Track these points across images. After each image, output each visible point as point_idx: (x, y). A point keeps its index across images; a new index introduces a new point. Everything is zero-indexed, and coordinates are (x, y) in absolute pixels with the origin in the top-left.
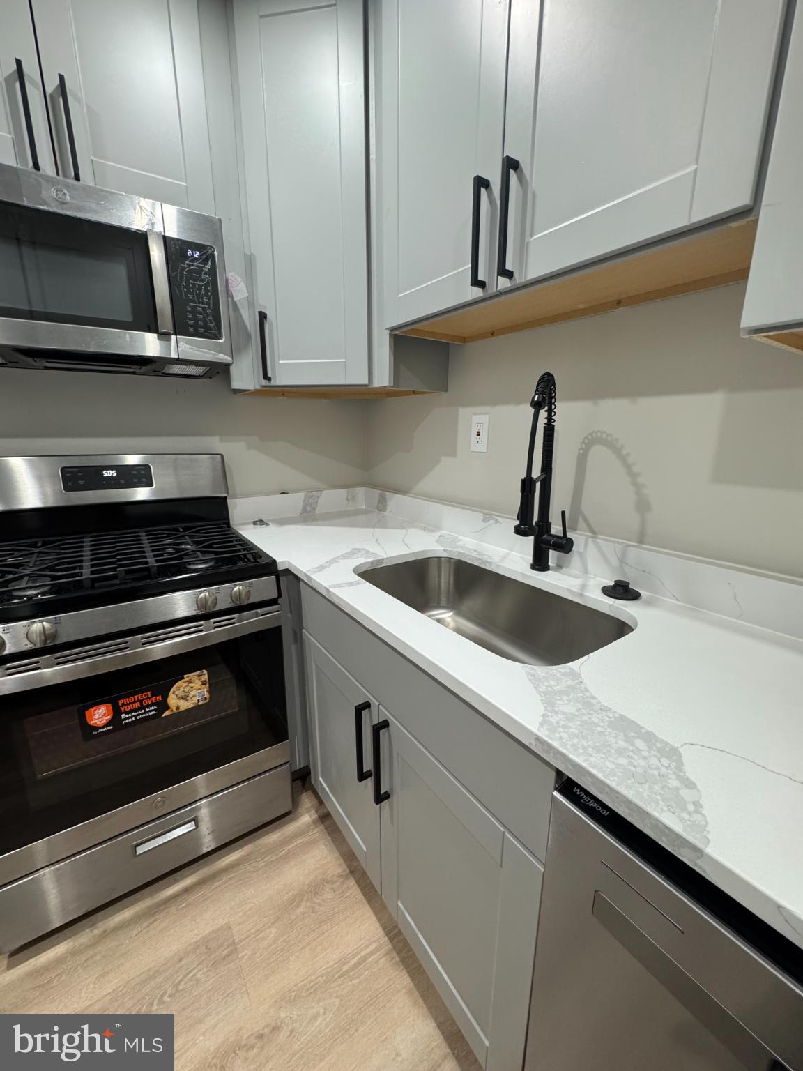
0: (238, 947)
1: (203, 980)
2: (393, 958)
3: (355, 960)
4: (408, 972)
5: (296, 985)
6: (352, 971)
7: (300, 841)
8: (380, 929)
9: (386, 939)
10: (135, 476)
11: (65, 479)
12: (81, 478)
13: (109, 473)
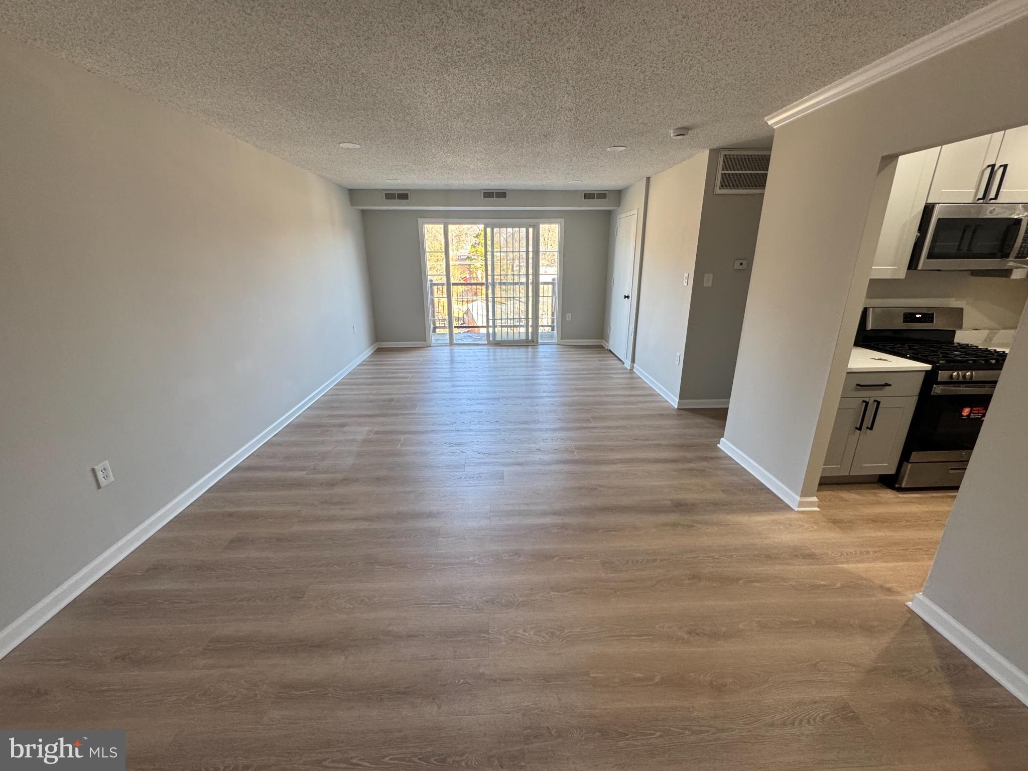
10: (928, 317)
11: (904, 318)
12: (909, 317)
13: (918, 316)
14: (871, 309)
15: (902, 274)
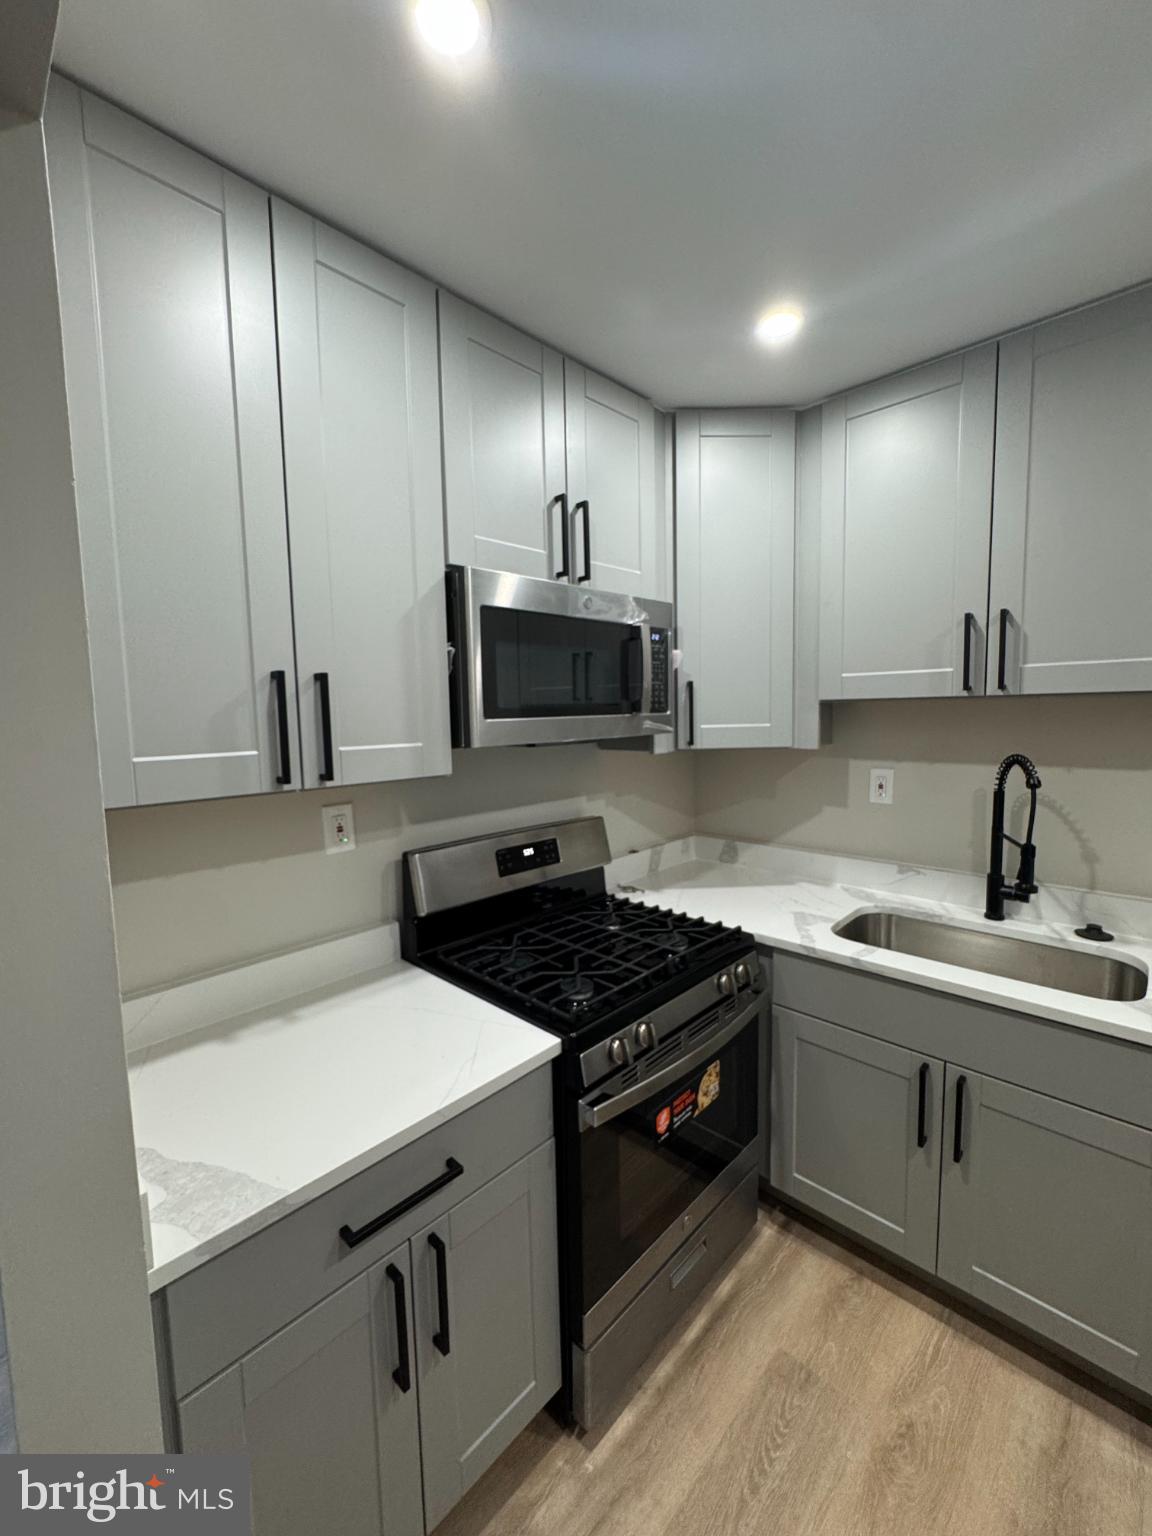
0: (811, 1367)
1: (804, 1405)
2: (963, 1340)
3: (931, 1349)
4: (986, 1348)
5: (896, 1385)
6: (935, 1361)
7: (781, 1256)
8: (931, 1318)
9: (943, 1325)
10: (547, 852)
11: (499, 863)
12: (509, 860)
13: (528, 852)
14: (417, 856)
15: (440, 761)
